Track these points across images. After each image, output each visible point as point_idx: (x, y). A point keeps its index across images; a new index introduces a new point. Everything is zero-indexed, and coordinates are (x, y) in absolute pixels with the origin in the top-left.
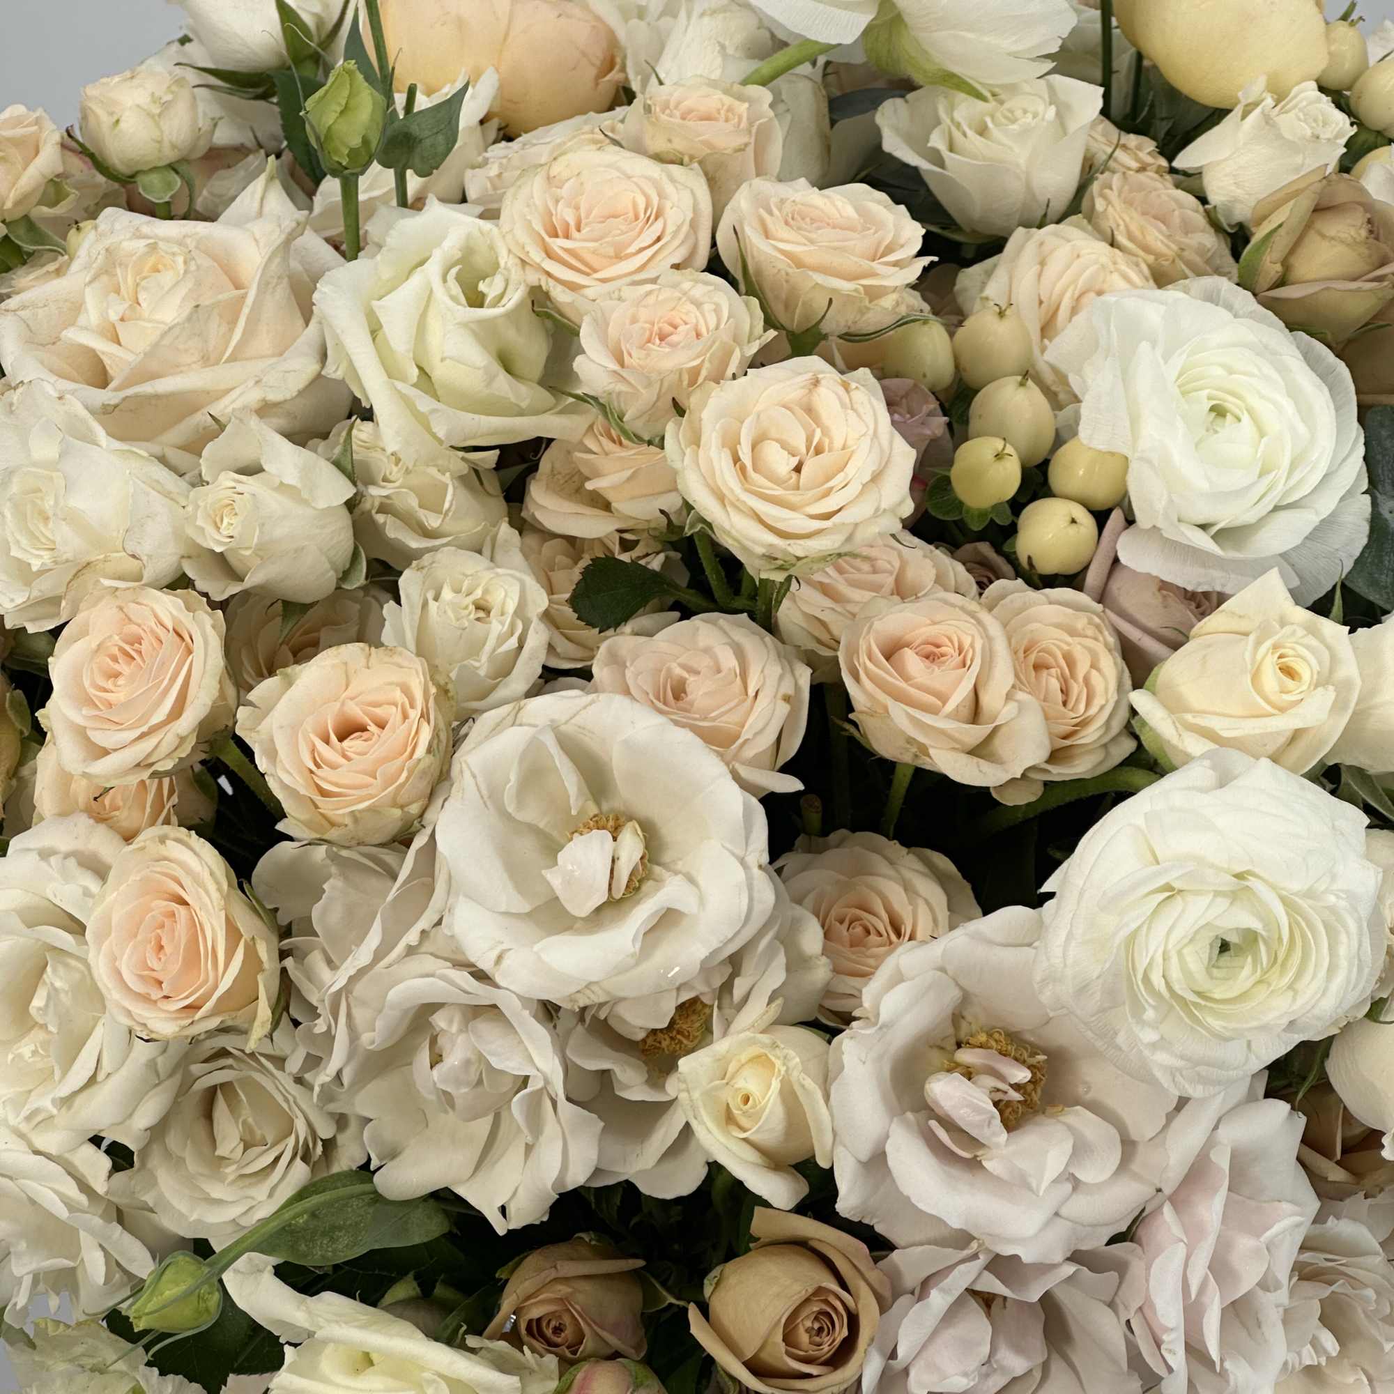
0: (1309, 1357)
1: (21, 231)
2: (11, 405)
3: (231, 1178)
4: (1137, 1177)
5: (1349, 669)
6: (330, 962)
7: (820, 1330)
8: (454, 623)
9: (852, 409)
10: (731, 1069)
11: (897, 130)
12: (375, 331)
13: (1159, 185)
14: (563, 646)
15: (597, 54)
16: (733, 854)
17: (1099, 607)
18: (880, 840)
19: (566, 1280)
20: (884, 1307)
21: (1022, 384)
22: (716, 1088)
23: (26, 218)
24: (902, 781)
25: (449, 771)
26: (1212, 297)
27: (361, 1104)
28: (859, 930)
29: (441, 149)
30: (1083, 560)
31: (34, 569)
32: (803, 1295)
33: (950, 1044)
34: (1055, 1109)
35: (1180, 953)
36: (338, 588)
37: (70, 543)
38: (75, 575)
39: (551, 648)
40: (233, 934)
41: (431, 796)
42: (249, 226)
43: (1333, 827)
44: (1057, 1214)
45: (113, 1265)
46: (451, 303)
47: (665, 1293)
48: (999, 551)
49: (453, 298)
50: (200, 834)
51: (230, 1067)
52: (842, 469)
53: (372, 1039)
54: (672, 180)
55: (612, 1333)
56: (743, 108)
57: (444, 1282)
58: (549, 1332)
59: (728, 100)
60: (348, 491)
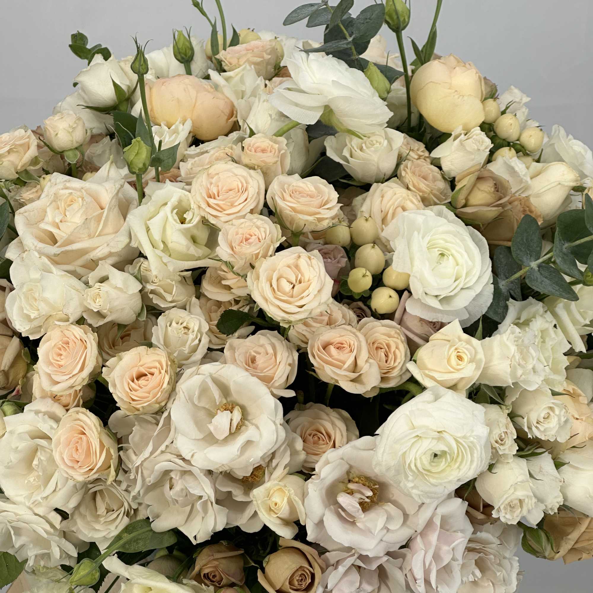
0: (471, 578)
1: (23, 175)
2: (23, 258)
3: (102, 522)
4: (409, 527)
5: (481, 355)
6: (136, 455)
7: (302, 580)
8: (176, 335)
9: (312, 266)
10: (271, 492)
11: (331, 147)
12: (148, 230)
13: (425, 164)
14: (215, 340)
15: (227, 111)
16: (271, 419)
17: (399, 326)
18: (323, 406)
19: (217, 559)
20: (323, 571)
21: (373, 247)
22: (266, 500)
23: (26, 170)
24: (330, 389)
25: (175, 388)
26: (440, 214)
27: (147, 500)
28: (316, 438)
29: (171, 164)
30: (394, 309)
31: (32, 317)
32: (296, 569)
33: (347, 481)
34: (381, 504)
35: (420, 458)
36: (137, 319)
37: (44, 309)
38: (46, 320)
39: (210, 341)
40: (102, 446)
41: (169, 398)
42: (104, 184)
43: (473, 414)
44: (381, 540)
45: (62, 551)
46: (174, 223)
47: (251, 562)
48: (365, 305)
49: (175, 220)
50: (90, 411)
51: (102, 485)
52: (308, 288)
53: (151, 480)
54: (251, 176)
55: (233, 577)
56: (276, 146)
57: (177, 549)
58: (211, 577)
59: (271, 143)
60: (140, 287)
